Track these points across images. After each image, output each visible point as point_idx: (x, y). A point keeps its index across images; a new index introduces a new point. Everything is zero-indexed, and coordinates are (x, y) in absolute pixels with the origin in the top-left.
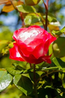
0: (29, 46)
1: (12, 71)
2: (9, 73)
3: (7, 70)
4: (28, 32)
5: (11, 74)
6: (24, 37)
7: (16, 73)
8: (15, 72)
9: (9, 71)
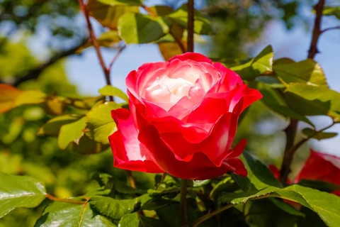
0: (188, 126)
1: (109, 206)
2: (101, 214)
3: (94, 203)
4: (170, 76)
5: (105, 216)
6: (168, 96)
7: (122, 210)
8: (118, 206)
9: (99, 208)
